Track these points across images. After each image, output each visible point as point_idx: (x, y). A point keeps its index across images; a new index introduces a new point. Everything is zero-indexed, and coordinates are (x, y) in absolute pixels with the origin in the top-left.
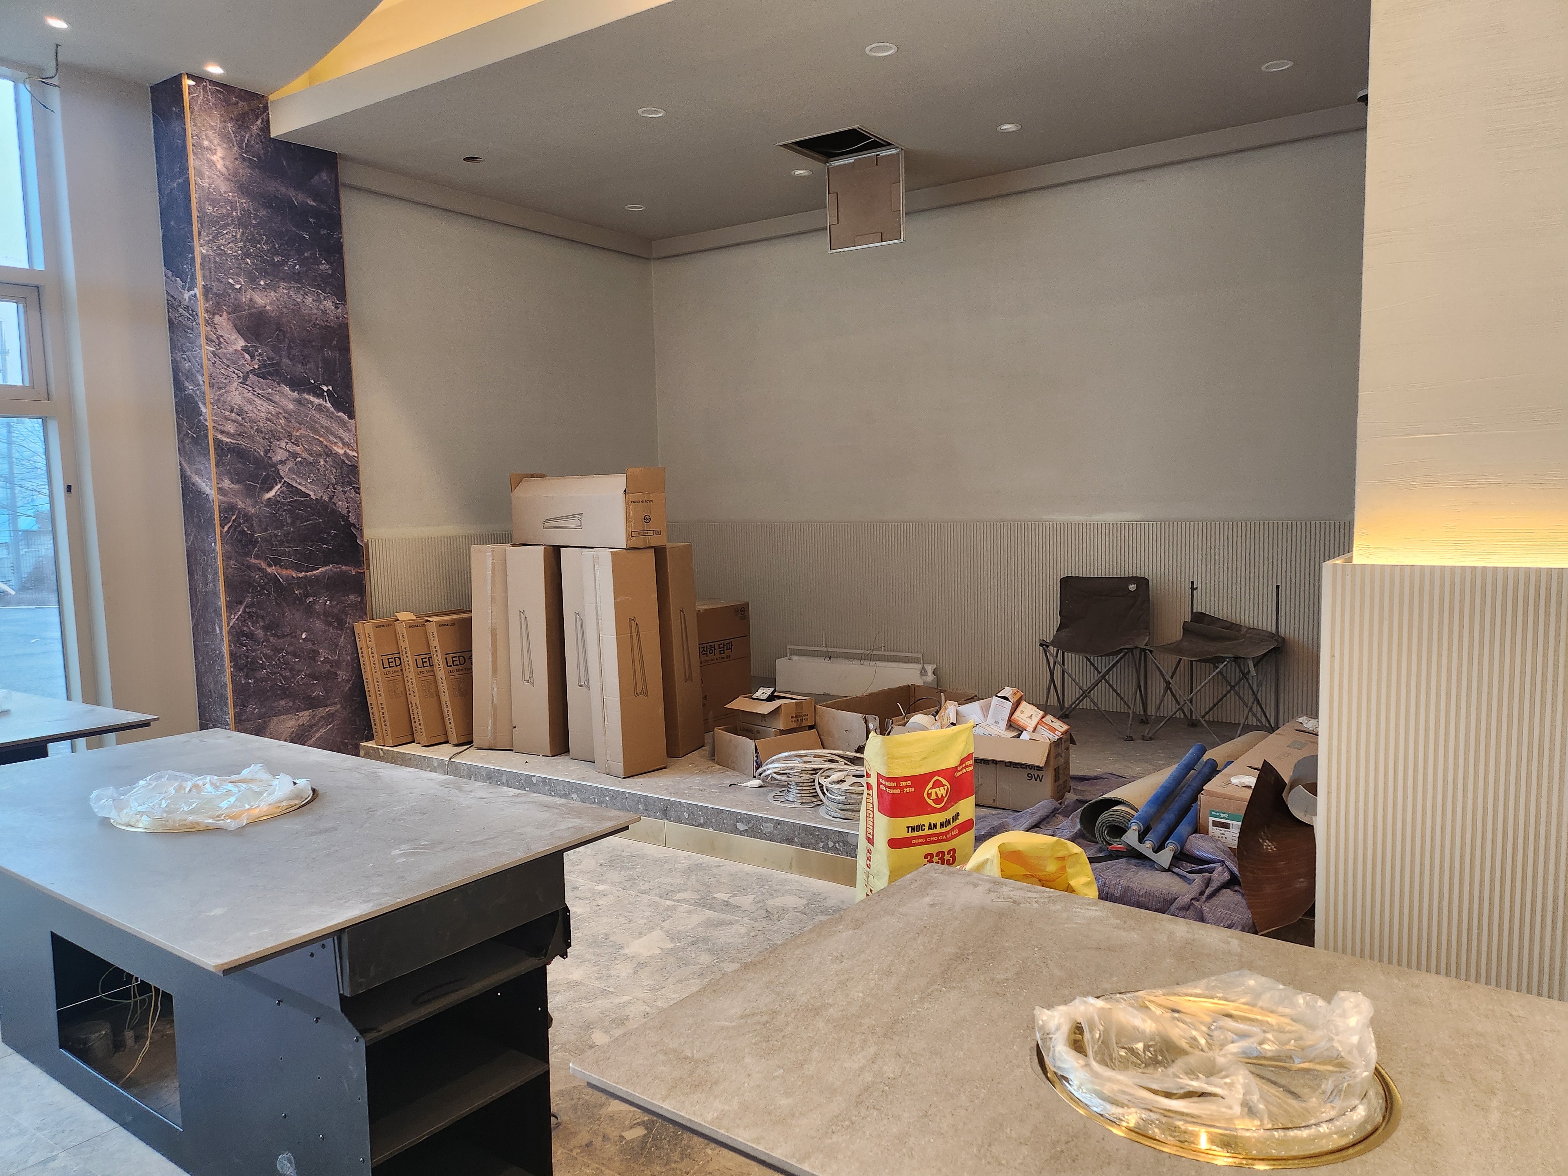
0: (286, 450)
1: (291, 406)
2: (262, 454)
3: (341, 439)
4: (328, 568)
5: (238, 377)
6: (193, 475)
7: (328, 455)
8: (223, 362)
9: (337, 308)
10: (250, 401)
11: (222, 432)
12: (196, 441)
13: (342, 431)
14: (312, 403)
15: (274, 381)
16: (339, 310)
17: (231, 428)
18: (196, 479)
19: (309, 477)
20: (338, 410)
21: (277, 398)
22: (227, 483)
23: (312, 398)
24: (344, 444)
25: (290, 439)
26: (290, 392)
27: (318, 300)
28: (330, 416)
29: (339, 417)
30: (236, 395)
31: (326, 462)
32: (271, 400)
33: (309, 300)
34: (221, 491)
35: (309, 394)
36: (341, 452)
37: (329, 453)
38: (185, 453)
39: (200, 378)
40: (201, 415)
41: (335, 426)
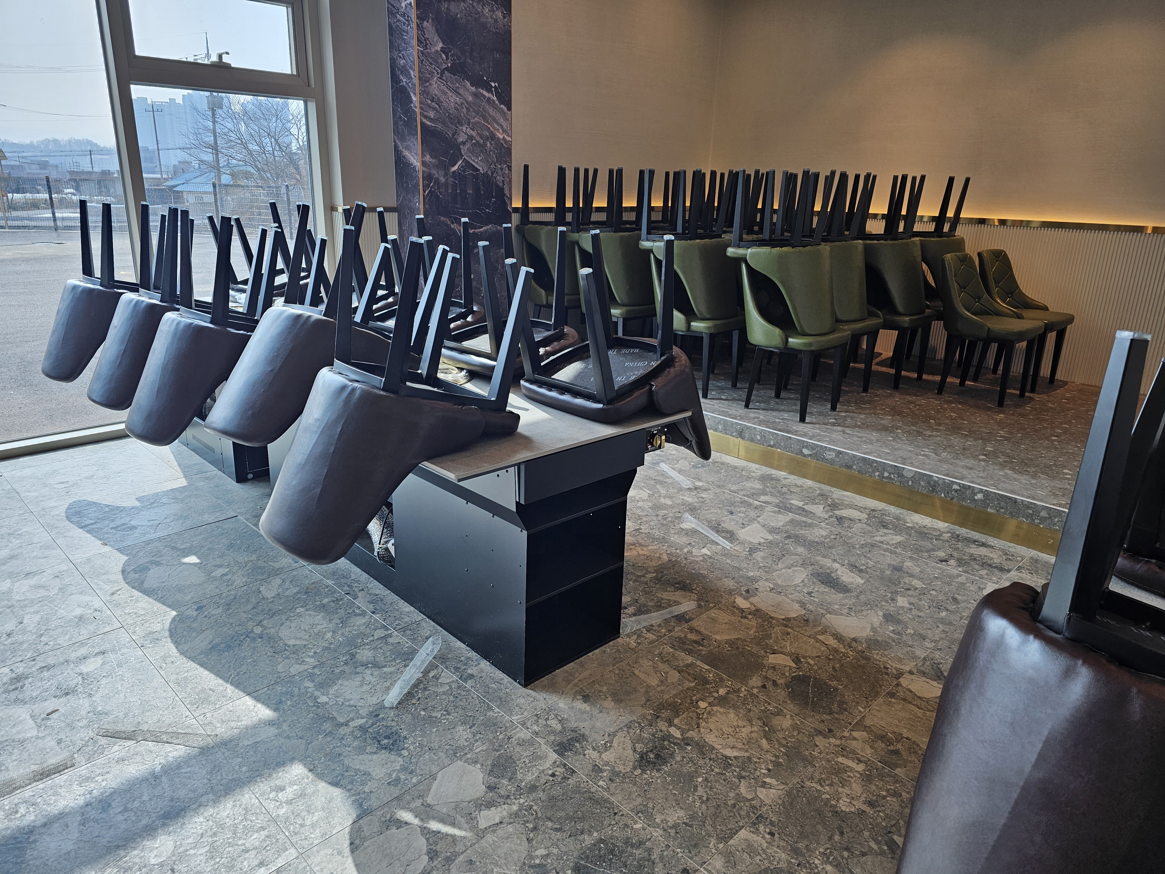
0: (466, 134)
1: (470, 99)
2: (451, 135)
3: (502, 127)
4: (488, 227)
5: (438, 73)
6: (404, 151)
7: (493, 140)
8: (428, 61)
9: (504, 17)
10: (445, 93)
11: (426, 117)
12: (407, 124)
13: (502, 120)
14: (484, 96)
15: (460, 77)
16: (506, 20)
17: (432, 114)
18: (406, 153)
19: (480, 155)
20: (501, 103)
21: (461, 91)
22: (428, 158)
23: (485, 93)
24: (503, 131)
25: (469, 125)
26: (470, 87)
27: (492, 11)
28: (495, 107)
29: (501, 109)
30: (436, 87)
31: (491, 144)
32: (458, 93)
33: (486, 10)
34: (424, 164)
35: (482, 89)
36: (501, 137)
37: (493, 137)
38: (398, 132)
39: (412, 72)
40: (412, 102)
41: (498, 116)
